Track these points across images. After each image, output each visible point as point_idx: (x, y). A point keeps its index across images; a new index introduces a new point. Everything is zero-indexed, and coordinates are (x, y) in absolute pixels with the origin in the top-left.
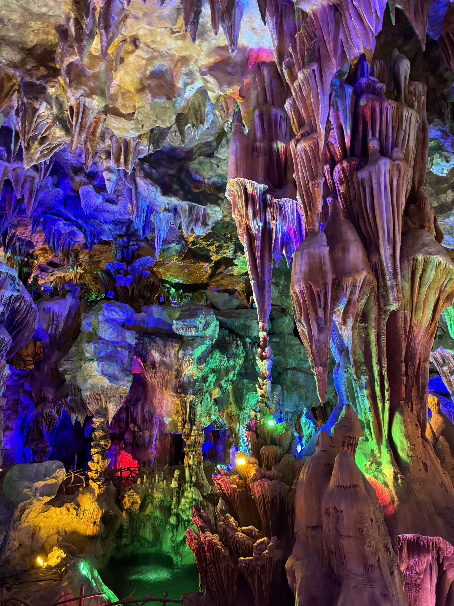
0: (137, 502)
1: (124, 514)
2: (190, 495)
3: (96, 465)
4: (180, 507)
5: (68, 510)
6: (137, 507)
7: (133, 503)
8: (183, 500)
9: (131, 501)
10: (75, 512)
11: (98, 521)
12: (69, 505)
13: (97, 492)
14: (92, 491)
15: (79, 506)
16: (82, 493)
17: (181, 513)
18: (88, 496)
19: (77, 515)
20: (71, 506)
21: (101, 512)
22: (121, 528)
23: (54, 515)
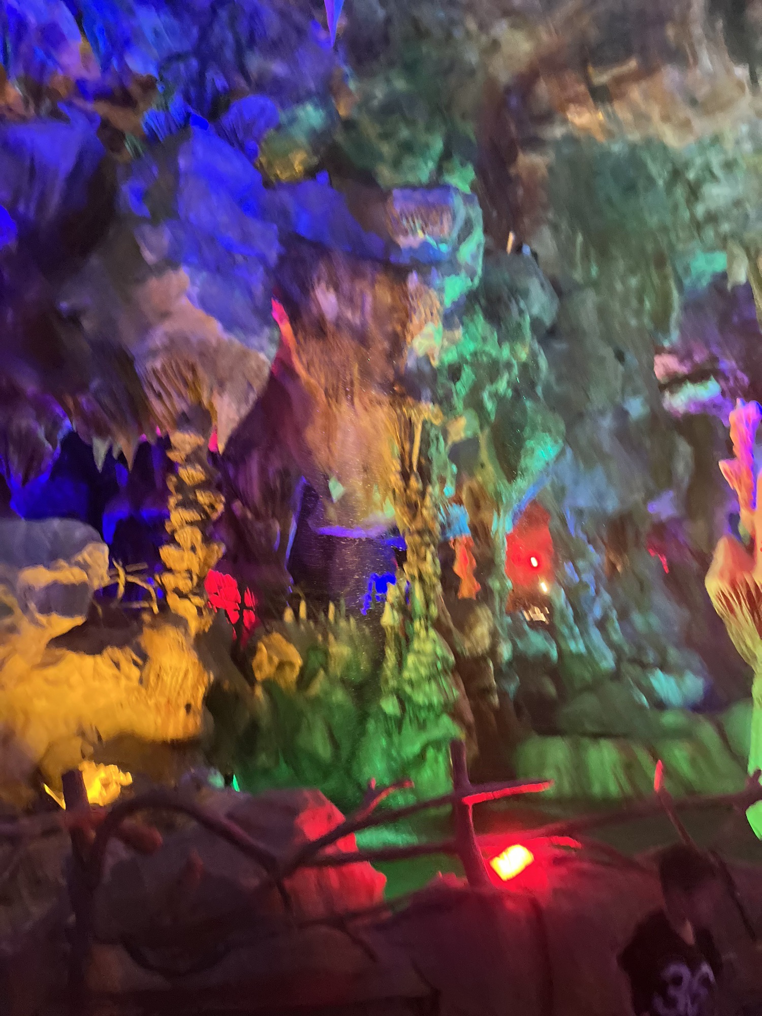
0: (292, 665)
1: (259, 691)
2: (428, 647)
3: (188, 555)
4: (406, 674)
5: (117, 665)
6: (292, 675)
7: (281, 666)
8: (411, 659)
9: (276, 660)
10: (135, 673)
11: (198, 703)
12: (118, 654)
13: (194, 625)
14: (179, 622)
15: (144, 657)
16: (153, 626)
17: (408, 689)
18: (171, 634)
19: (141, 681)
20: (124, 656)
21: (206, 680)
22: (254, 726)
23: (75, 678)
